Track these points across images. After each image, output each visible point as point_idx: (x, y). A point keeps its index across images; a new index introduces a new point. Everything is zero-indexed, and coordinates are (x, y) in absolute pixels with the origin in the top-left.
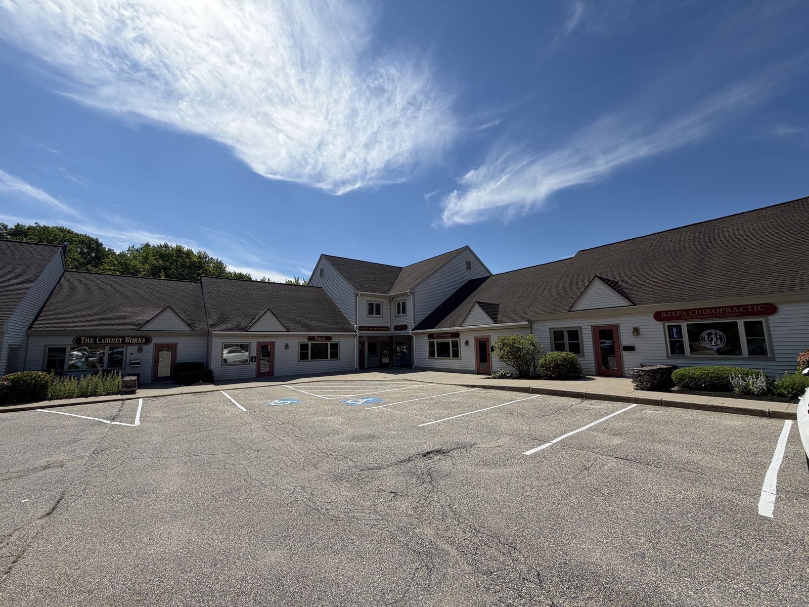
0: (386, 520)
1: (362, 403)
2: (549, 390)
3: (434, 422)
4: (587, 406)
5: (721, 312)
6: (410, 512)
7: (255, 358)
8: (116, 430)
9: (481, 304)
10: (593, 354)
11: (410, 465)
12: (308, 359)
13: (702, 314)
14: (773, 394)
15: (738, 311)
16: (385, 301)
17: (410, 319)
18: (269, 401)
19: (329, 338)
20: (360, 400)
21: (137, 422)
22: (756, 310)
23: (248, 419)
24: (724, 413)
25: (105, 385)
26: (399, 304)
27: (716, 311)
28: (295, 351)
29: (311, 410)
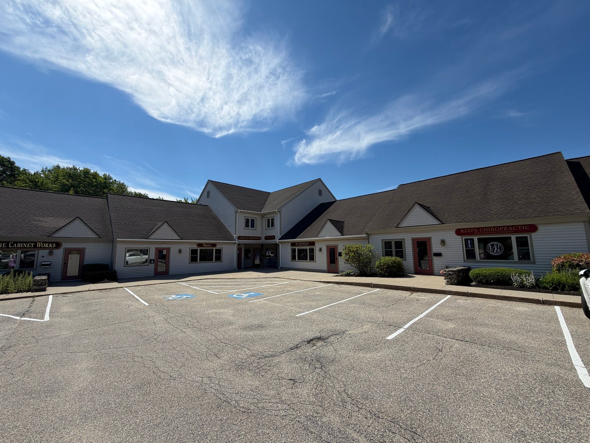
0: (293, 409)
1: (246, 297)
2: (386, 285)
3: (307, 312)
4: (417, 297)
5: (501, 230)
6: (312, 399)
7: (154, 260)
8: (26, 326)
9: (332, 221)
10: (412, 258)
11: (299, 351)
12: (197, 261)
13: (488, 231)
14: (539, 287)
15: (512, 229)
16: (258, 218)
17: (277, 232)
18: (167, 296)
19: (214, 245)
20: (244, 295)
21: (47, 318)
22: (523, 229)
23: (151, 313)
24: (512, 302)
25: (16, 284)
26: (269, 220)
27: (497, 229)
28: (187, 255)
29: (204, 303)
